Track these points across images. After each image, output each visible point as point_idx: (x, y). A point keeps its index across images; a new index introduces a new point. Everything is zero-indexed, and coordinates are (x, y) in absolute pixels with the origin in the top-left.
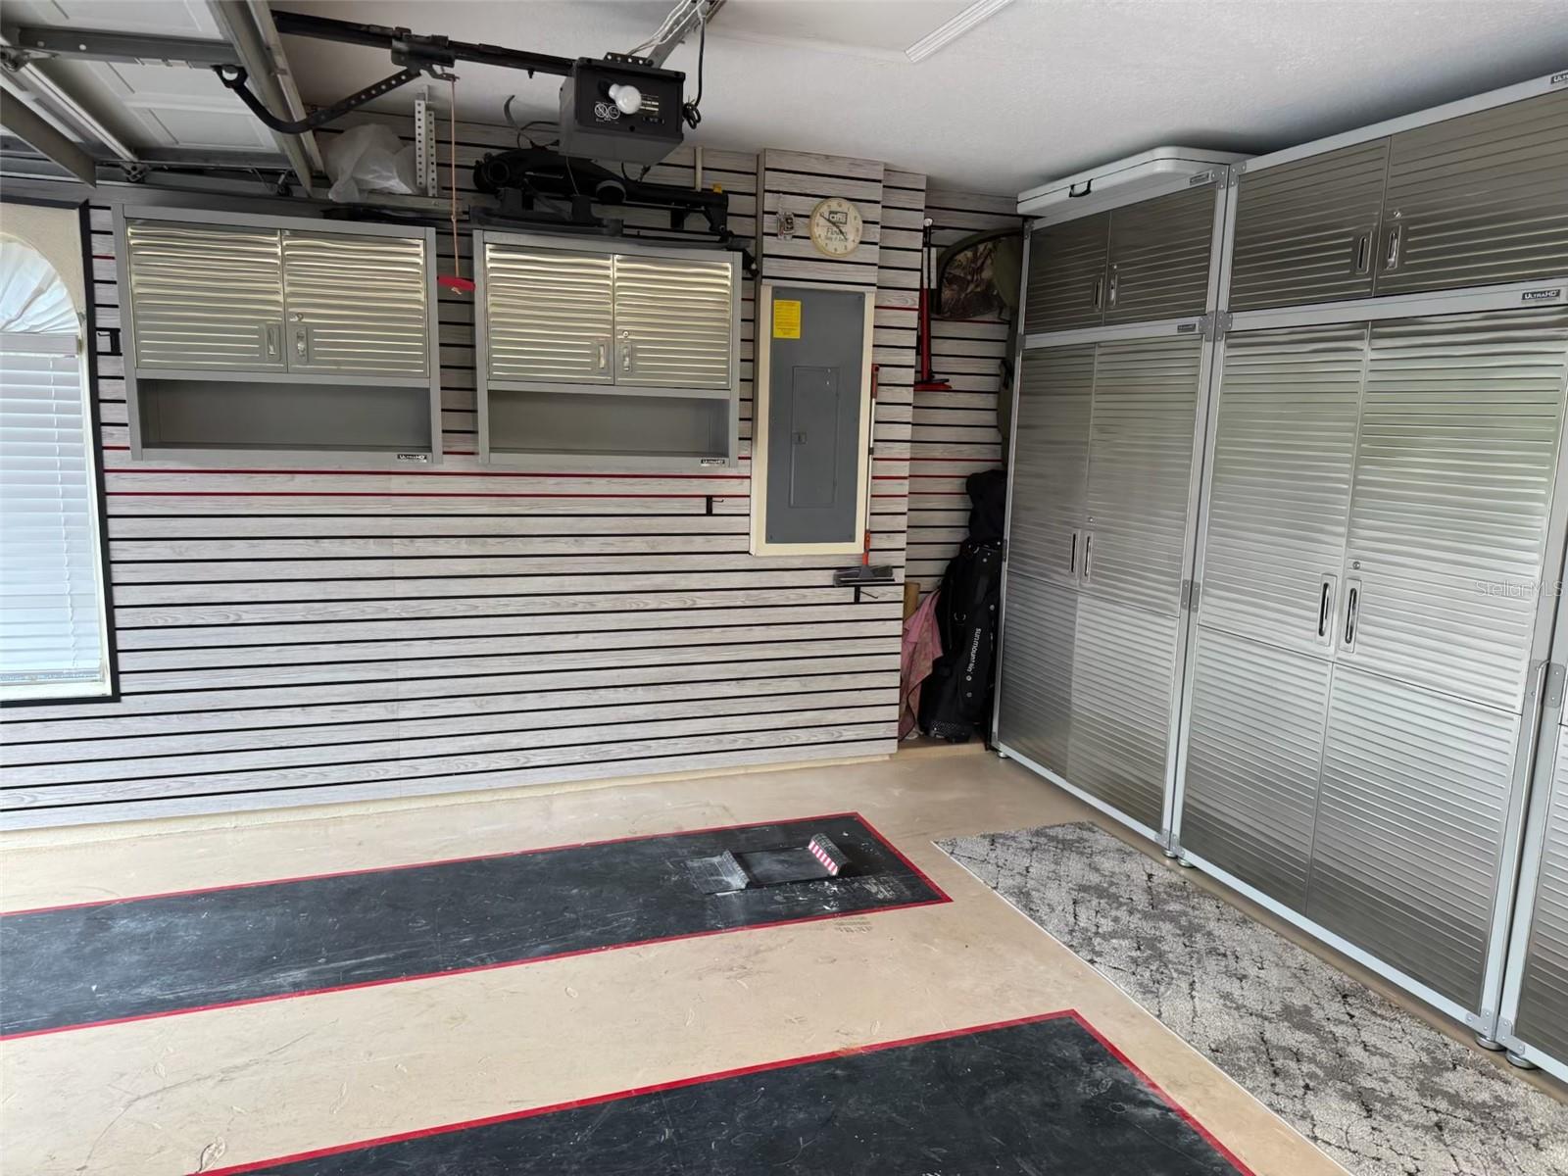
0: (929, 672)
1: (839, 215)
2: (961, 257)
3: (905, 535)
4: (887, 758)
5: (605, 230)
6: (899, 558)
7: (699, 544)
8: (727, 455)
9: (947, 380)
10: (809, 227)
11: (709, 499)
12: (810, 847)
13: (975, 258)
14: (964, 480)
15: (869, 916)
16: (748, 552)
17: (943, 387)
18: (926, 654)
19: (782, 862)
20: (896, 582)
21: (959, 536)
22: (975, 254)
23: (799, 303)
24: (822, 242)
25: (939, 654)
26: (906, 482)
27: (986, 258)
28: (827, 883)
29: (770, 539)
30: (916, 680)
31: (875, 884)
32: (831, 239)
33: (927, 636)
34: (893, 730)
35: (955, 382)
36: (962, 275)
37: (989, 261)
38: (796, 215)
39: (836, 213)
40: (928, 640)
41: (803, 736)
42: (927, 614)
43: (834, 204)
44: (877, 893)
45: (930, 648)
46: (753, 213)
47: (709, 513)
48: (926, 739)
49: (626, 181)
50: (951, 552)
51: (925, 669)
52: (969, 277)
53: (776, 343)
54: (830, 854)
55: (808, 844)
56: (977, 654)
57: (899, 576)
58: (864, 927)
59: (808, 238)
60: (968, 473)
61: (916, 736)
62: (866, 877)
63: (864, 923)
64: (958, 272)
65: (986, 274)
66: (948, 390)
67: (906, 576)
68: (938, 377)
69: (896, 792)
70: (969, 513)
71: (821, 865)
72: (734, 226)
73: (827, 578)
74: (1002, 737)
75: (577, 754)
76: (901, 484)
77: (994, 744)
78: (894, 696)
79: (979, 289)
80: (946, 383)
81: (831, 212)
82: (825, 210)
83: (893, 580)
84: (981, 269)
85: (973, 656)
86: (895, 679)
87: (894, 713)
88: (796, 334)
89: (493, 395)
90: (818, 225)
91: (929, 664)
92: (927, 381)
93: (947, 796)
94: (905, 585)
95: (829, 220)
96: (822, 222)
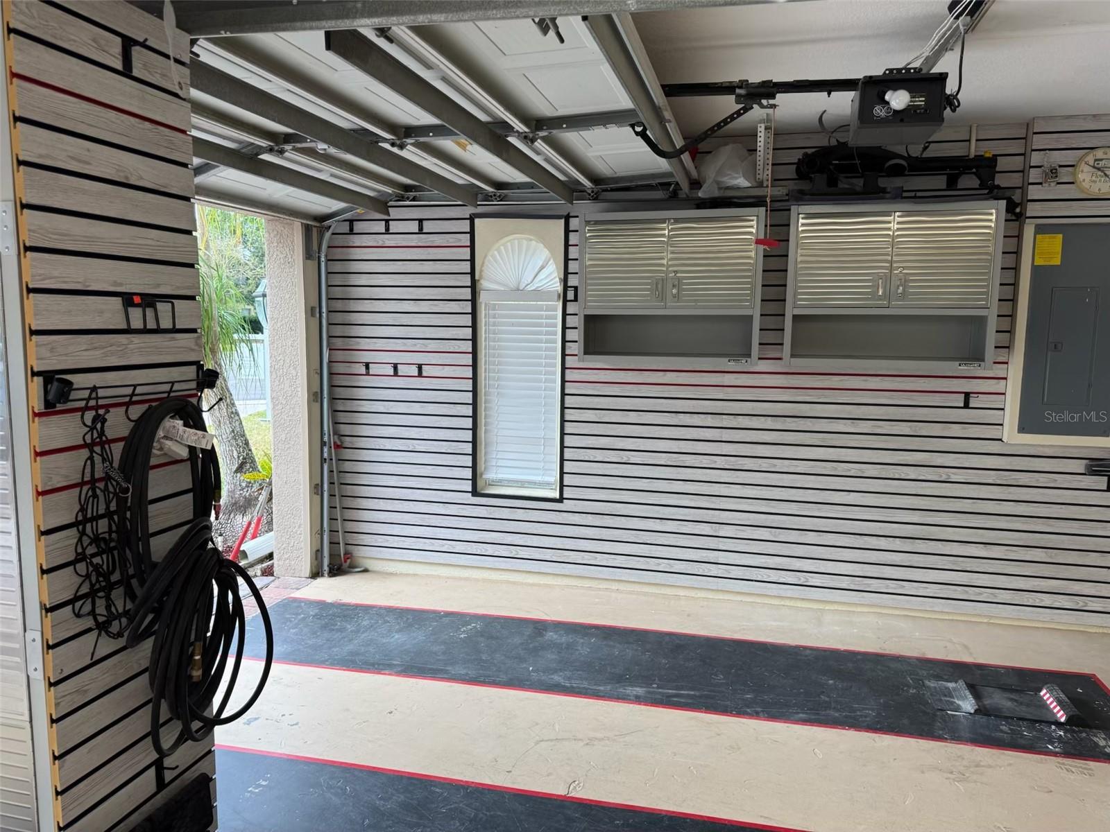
1: (1104, 162)
5: (888, 195)
7: (956, 430)
8: (983, 360)
10: (1074, 174)
11: (967, 395)
12: (1042, 694)
15: (1092, 764)
16: (1001, 440)
19: (1011, 700)
23: (1060, 236)
24: (1086, 185)
28: (1053, 727)
29: (1022, 430)
32: (1095, 182)
38: (1060, 166)
39: (1101, 160)
41: (1047, 600)
43: (1099, 154)
46: (1021, 169)
47: (966, 406)
49: (909, 158)
53: (1036, 270)
54: (1060, 703)
55: (1040, 691)
58: (1085, 771)
59: (1073, 183)
62: (1094, 731)
63: (1085, 769)
71: (1051, 711)
72: (1000, 180)
73: (1079, 466)
75: (845, 582)
81: (1096, 160)
82: (1090, 159)
88: (1057, 261)
89: (796, 318)
90: (1082, 171)
95: (1094, 167)
96: (1086, 168)
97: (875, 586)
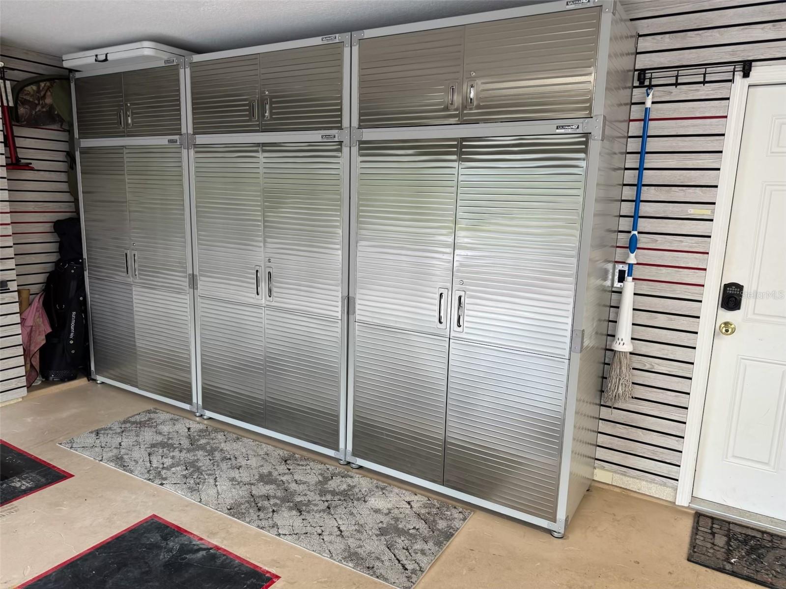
0: (44, 342)
2: (29, 88)
3: (14, 260)
4: (21, 400)
6: (12, 275)
9: (31, 164)
13: (39, 91)
14: (53, 224)
17: (27, 167)
18: (40, 332)
20: (11, 290)
21: (54, 258)
22: (39, 87)
25: (49, 330)
26: (10, 227)
27: (46, 91)
30: (35, 348)
31: (19, 481)
33: (39, 321)
34: (23, 381)
35: (35, 164)
36: (31, 100)
37: (49, 93)
40: (40, 323)
42: (37, 308)
44: (21, 486)
45: (42, 328)
48: (47, 382)
50: (49, 268)
51: (41, 340)
52: (36, 102)
56: (75, 327)
57: (13, 286)
60: (55, 220)
61: (40, 382)
64: (28, 98)
65: (48, 101)
66: (32, 169)
67: (18, 286)
68: (23, 161)
69: (29, 420)
70: (58, 244)
74: (98, 372)
76: (6, 228)
77: (93, 377)
78: (21, 361)
79: (44, 110)
80: (30, 165)
83: (9, 289)
84: (44, 97)
85: (72, 328)
86: (20, 351)
87: (22, 371)
91: (44, 337)
92: (15, 163)
93: (65, 415)
94: (19, 291)
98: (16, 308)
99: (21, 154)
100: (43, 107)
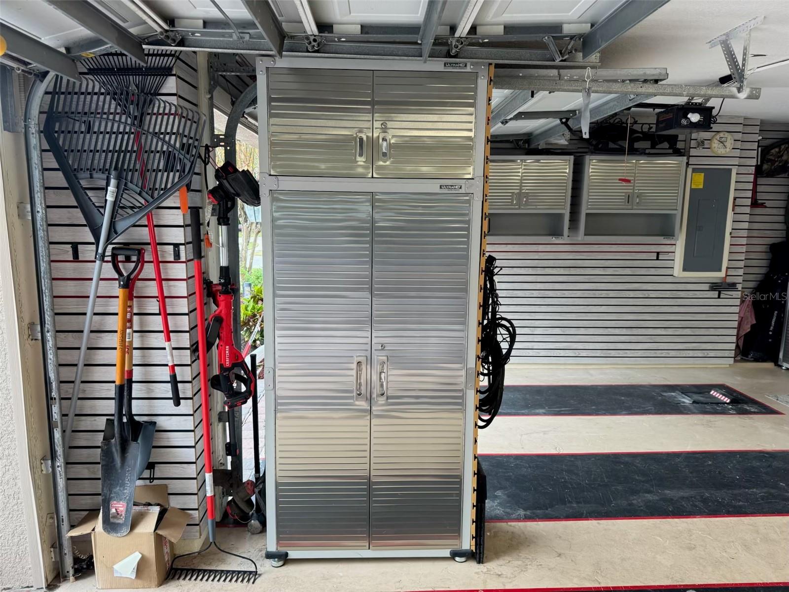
0: (749, 330)
1: (723, 139)
2: (773, 151)
3: (742, 269)
4: (728, 366)
6: (740, 279)
7: (652, 271)
8: (674, 236)
9: (765, 203)
10: (710, 144)
11: (658, 253)
13: (779, 152)
14: (769, 246)
16: (672, 275)
17: (762, 206)
18: (747, 322)
20: (739, 290)
21: (763, 271)
22: (780, 149)
23: (703, 174)
24: (716, 150)
25: (755, 322)
26: (745, 247)
27: (785, 151)
28: (726, 405)
29: (685, 270)
30: (743, 333)
31: (748, 406)
32: (719, 148)
33: (748, 314)
34: (732, 354)
35: (768, 204)
36: (773, 159)
38: (705, 140)
39: (722, 138)
40: (749, 316)
41: (691, 353)
42: (748, 305)
43: (722, 135)
44: (750, 409)
45: (750, 319)
46: (684, 140)
47: (658, 259)
48: (743, 360)
50: (759, 277)
51: (747, 328)
52: (776, 159)
53: (692, 190)
55: (710, 392)
56: (775, 322)
57: (739, 287)
59: (709, 148)
60: (771, 243)
61: (740, 358)
62: (743, 404)
64: (771, 157)
65: (785, 158)
66: (766, 207)
67: (742, 288)
68: (760, 201)
69: (739, 378)
70: (769, 261)
71: (720, 399)
72: (680, 145)
73: (706, 287)
74: (784, 360)
76: (742, 248)
77: (779, 363)
78: (734, 339)
80: (764, 205)
81: (720, 138)
82: (718, 137)
83: (737, 289)
84: (782, 156)
85: (773, 323)
86: (735, 332)
87: (733, 346)
88: (701, 187)
89: (587, 214)
90: (714, 143)
91: (749, 326)
92: (755, 203)
94: (743, 292)
95: (719, 141)
96: (716, 141)
97: (613, 353)
98: (738, 302)
99: (759, 196)
100: (779, 163)
